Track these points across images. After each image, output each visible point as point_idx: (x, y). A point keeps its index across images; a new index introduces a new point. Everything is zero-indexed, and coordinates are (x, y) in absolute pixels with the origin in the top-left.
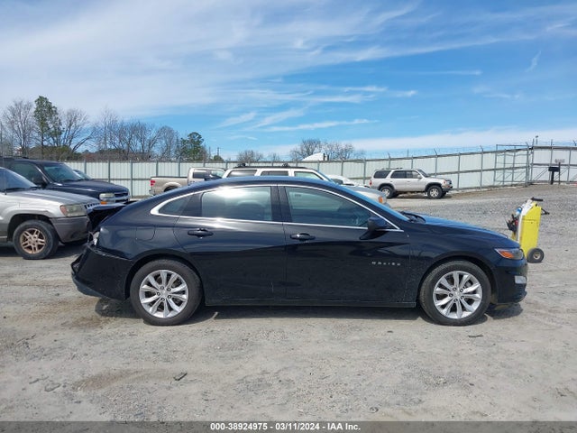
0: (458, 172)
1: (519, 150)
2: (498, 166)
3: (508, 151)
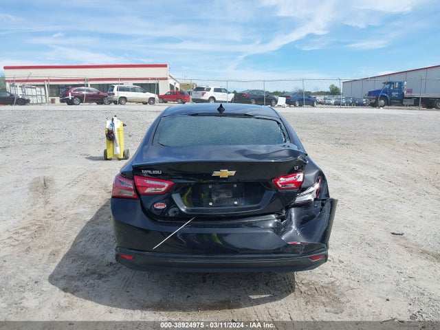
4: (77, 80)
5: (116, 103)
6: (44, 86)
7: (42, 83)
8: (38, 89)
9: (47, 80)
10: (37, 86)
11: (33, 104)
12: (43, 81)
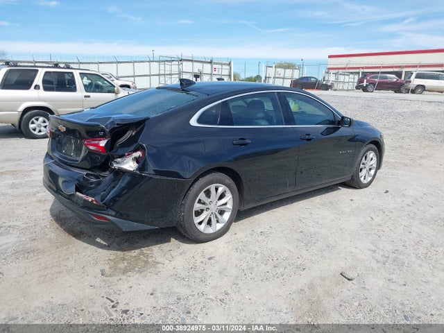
0: (134, 76)
1: (173, 61)
2: (162, 72)
3: (167, 61)
4: (392, 67)
5: (413, 92)
6: (359, 73)
7: (357, 71)
8: (351, 76)
9: (363, 68)
10: (351, 73)
11: (335, 90)
12: (359, 68)
